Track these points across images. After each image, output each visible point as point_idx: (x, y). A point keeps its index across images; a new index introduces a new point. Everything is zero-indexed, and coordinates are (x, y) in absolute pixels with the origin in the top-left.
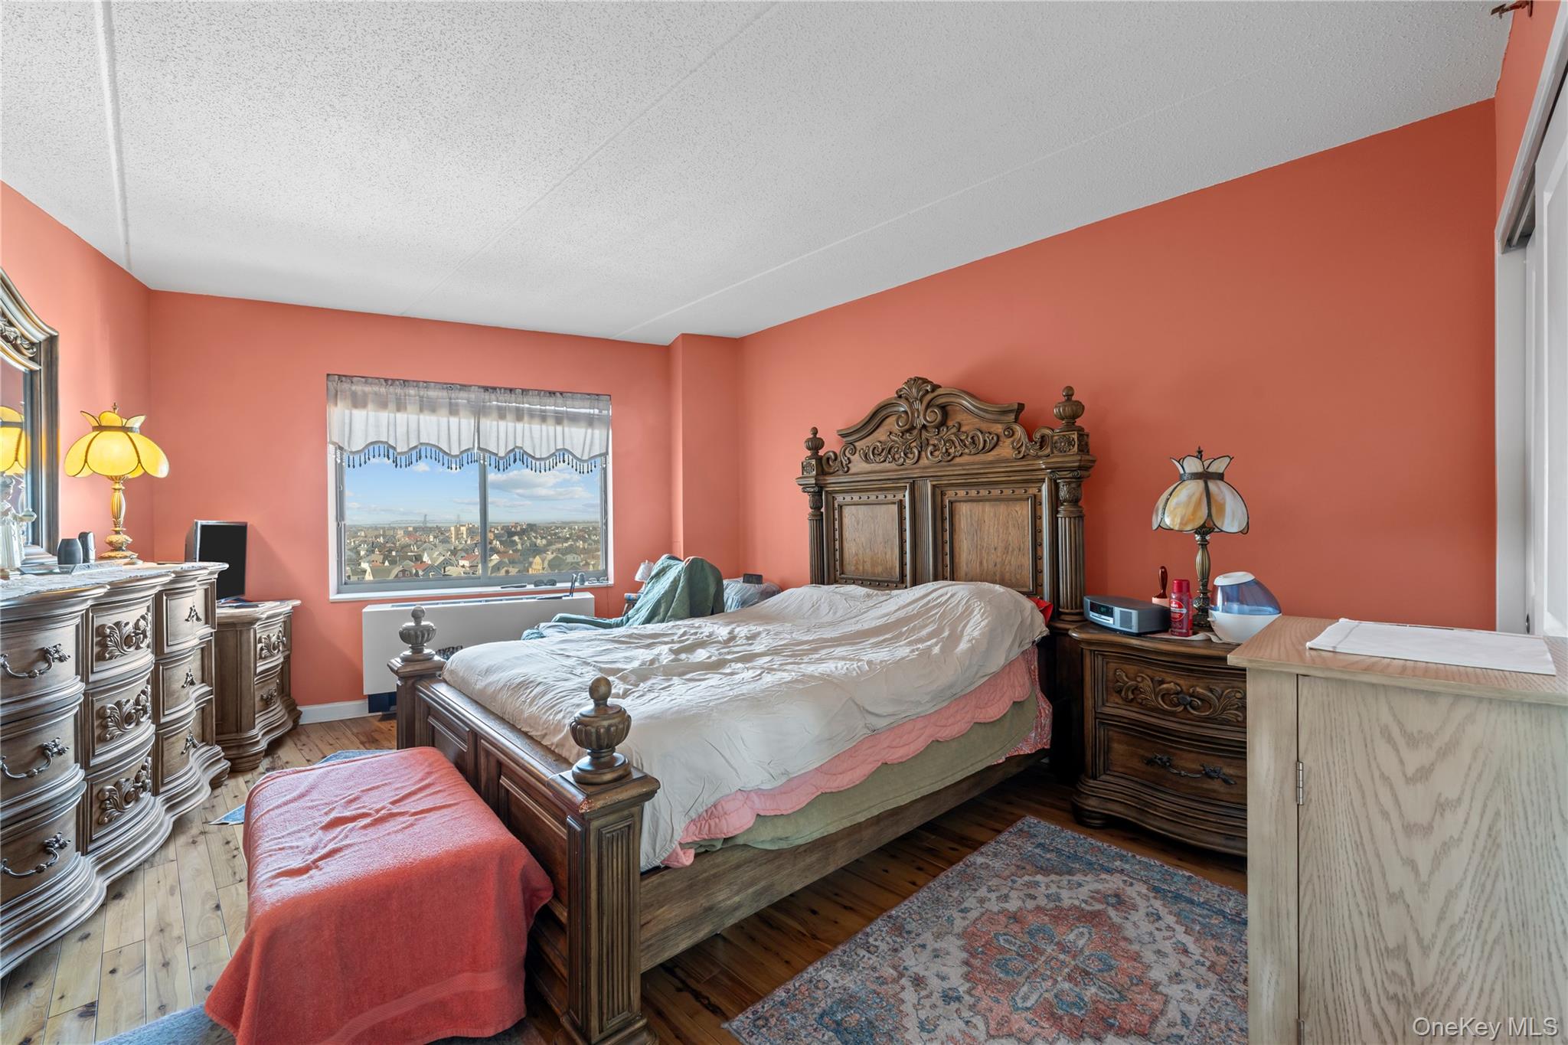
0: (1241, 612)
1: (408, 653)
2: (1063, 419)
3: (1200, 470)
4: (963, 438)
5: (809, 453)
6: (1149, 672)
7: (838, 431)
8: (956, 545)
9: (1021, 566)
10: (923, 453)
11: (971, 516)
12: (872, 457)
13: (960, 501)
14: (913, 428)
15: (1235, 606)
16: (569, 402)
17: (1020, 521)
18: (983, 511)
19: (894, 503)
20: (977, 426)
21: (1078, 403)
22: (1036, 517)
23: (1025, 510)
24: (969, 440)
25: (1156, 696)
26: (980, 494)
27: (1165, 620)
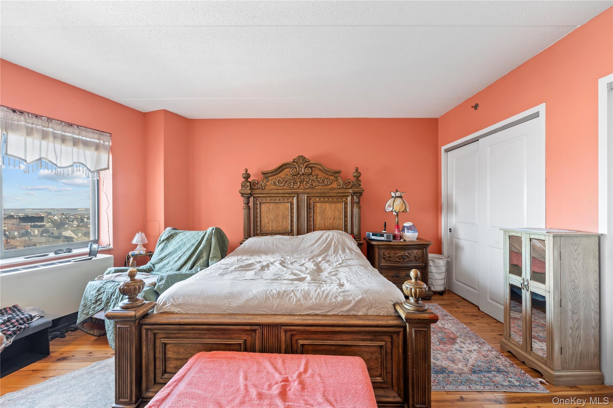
0: (412, 233)
2: (355, 177)
4: (319, 180)
5: (244, 180)
6: (393, 251)
7: (261, 172)
8: (315, 218)
9: (340, 224)
10: (302, 184)
11: (321, 207)
12: (277, 183)
13: (317, 202)
14: (298, 174)
15: (410, 231)
17: (339, 209)
18: (326, 206)
19: (288, 202)
20: (324, 176)
21: (360, 173)
22: (346, 208)
23: (341, 206)
24: (321, 181)
25: (396, 257)
26: (325, 200)
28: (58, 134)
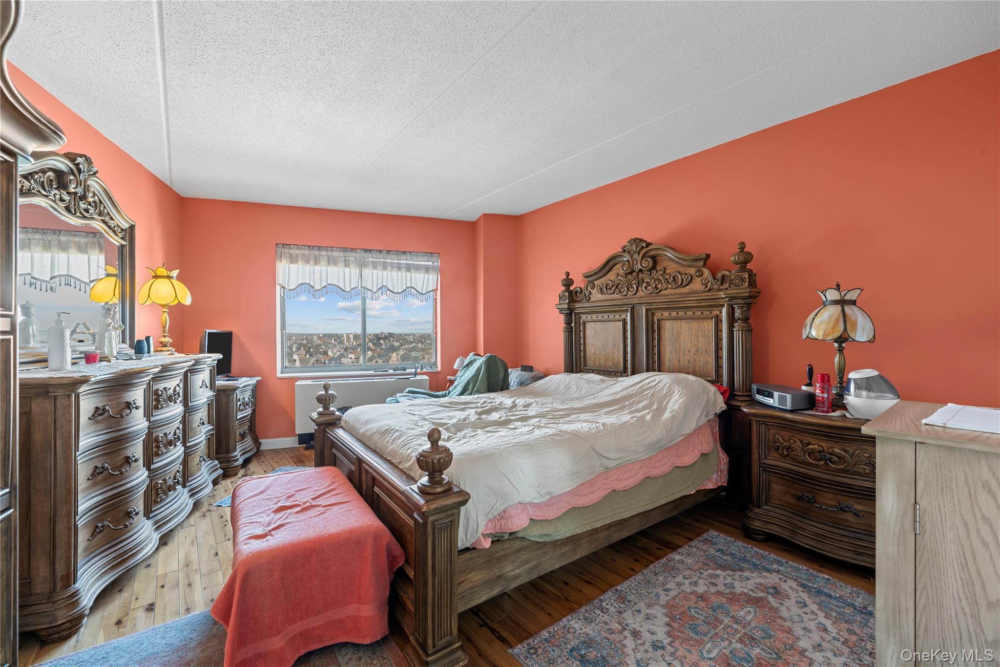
0: (868, 397)
1: (321, 410)
2: (737, 264)
3: (838, 298)
4: (667, 277)
5: (564, 288)
6: (799, 437)
7: (583, 274)
8: (662, 348)
9: (707, 363)
10: (640, 288)
11: (672, 329)
12: (605, 290)
13: (665, 320)
14: (633, 271)
15: (864, 393)
16: (414, 258)
17: (706, 333)
18: (681, 326)
19: (620, 321)
20: (677, 270)
21: (749, 253)
22: (718, 330)
23: (711, 325)
24: (672, 279)
25: (804, 454)
26: (679, 315)
27: (811, 401)
28: (394, 263)
